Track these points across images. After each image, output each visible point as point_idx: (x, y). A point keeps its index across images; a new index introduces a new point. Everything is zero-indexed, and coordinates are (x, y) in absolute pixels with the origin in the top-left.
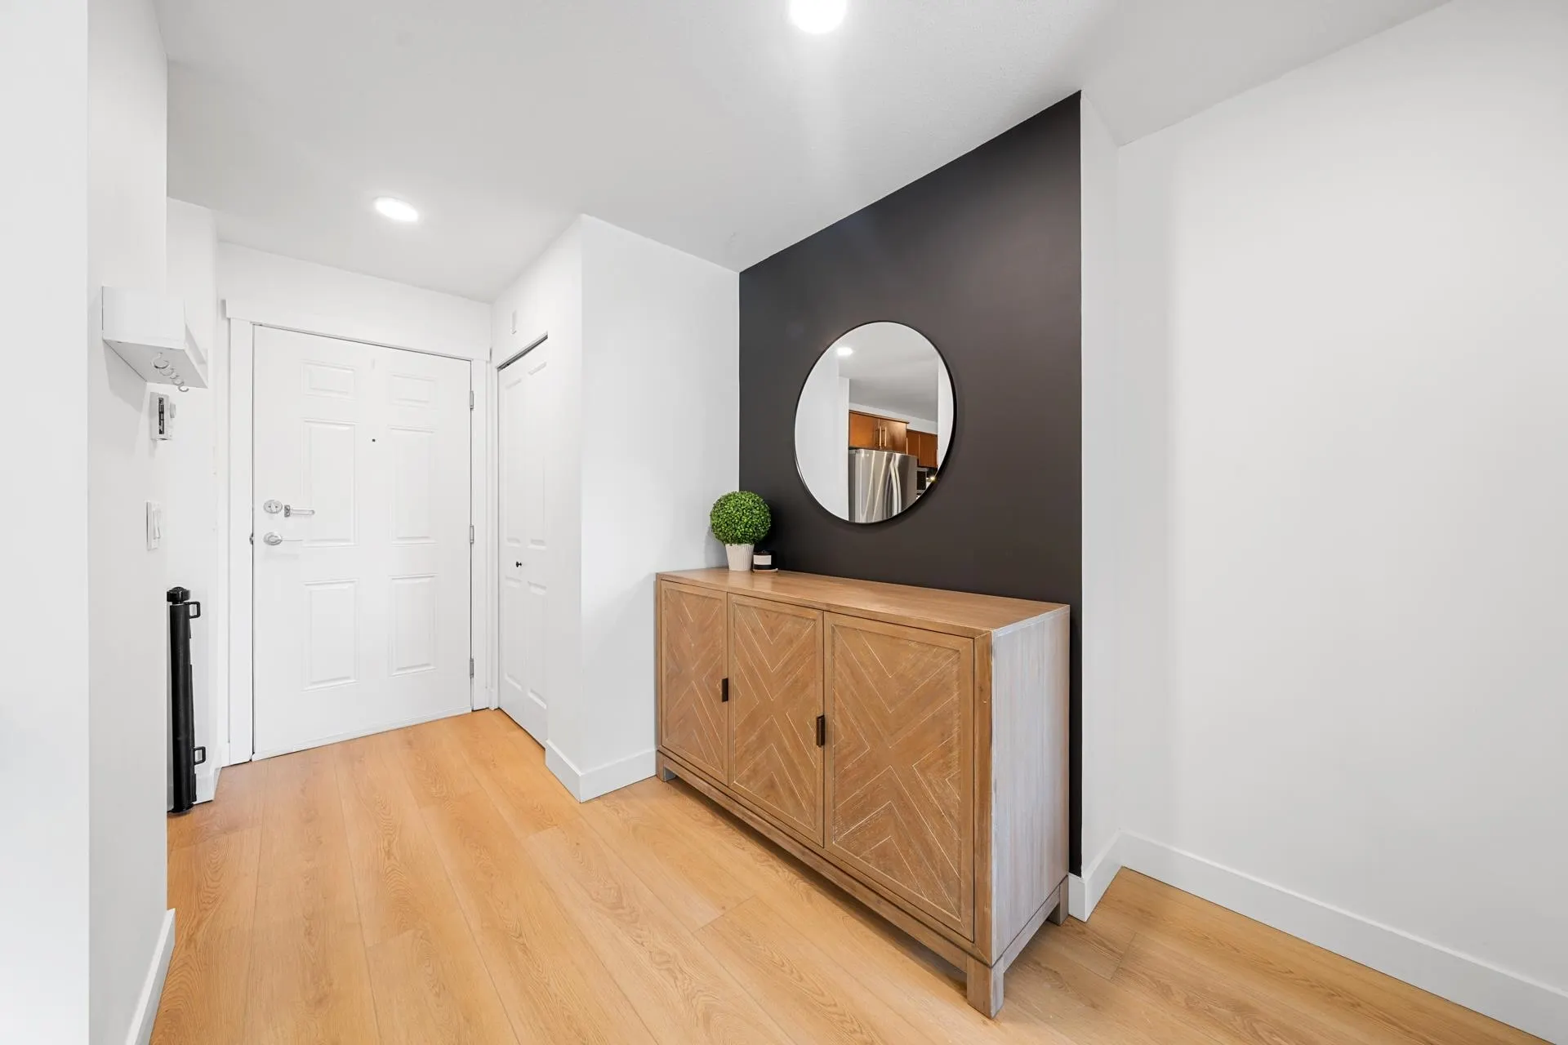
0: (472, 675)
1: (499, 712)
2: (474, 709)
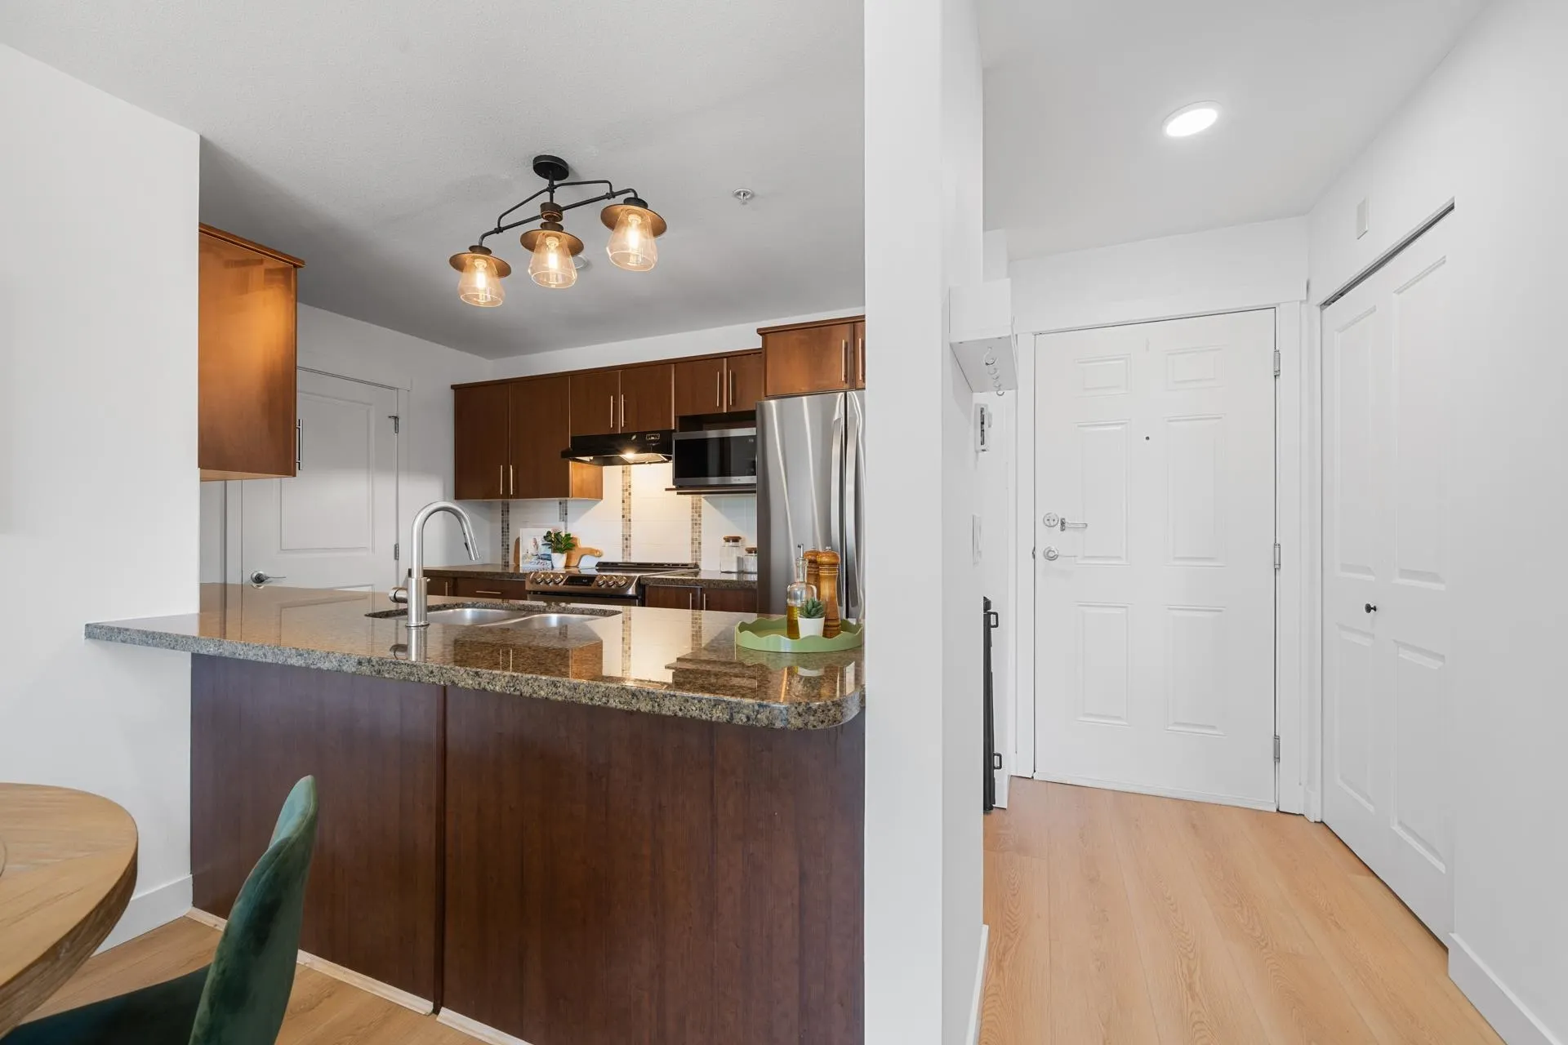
0: (1277, 758)
1: (1321, 826)
2: (1281, 810)
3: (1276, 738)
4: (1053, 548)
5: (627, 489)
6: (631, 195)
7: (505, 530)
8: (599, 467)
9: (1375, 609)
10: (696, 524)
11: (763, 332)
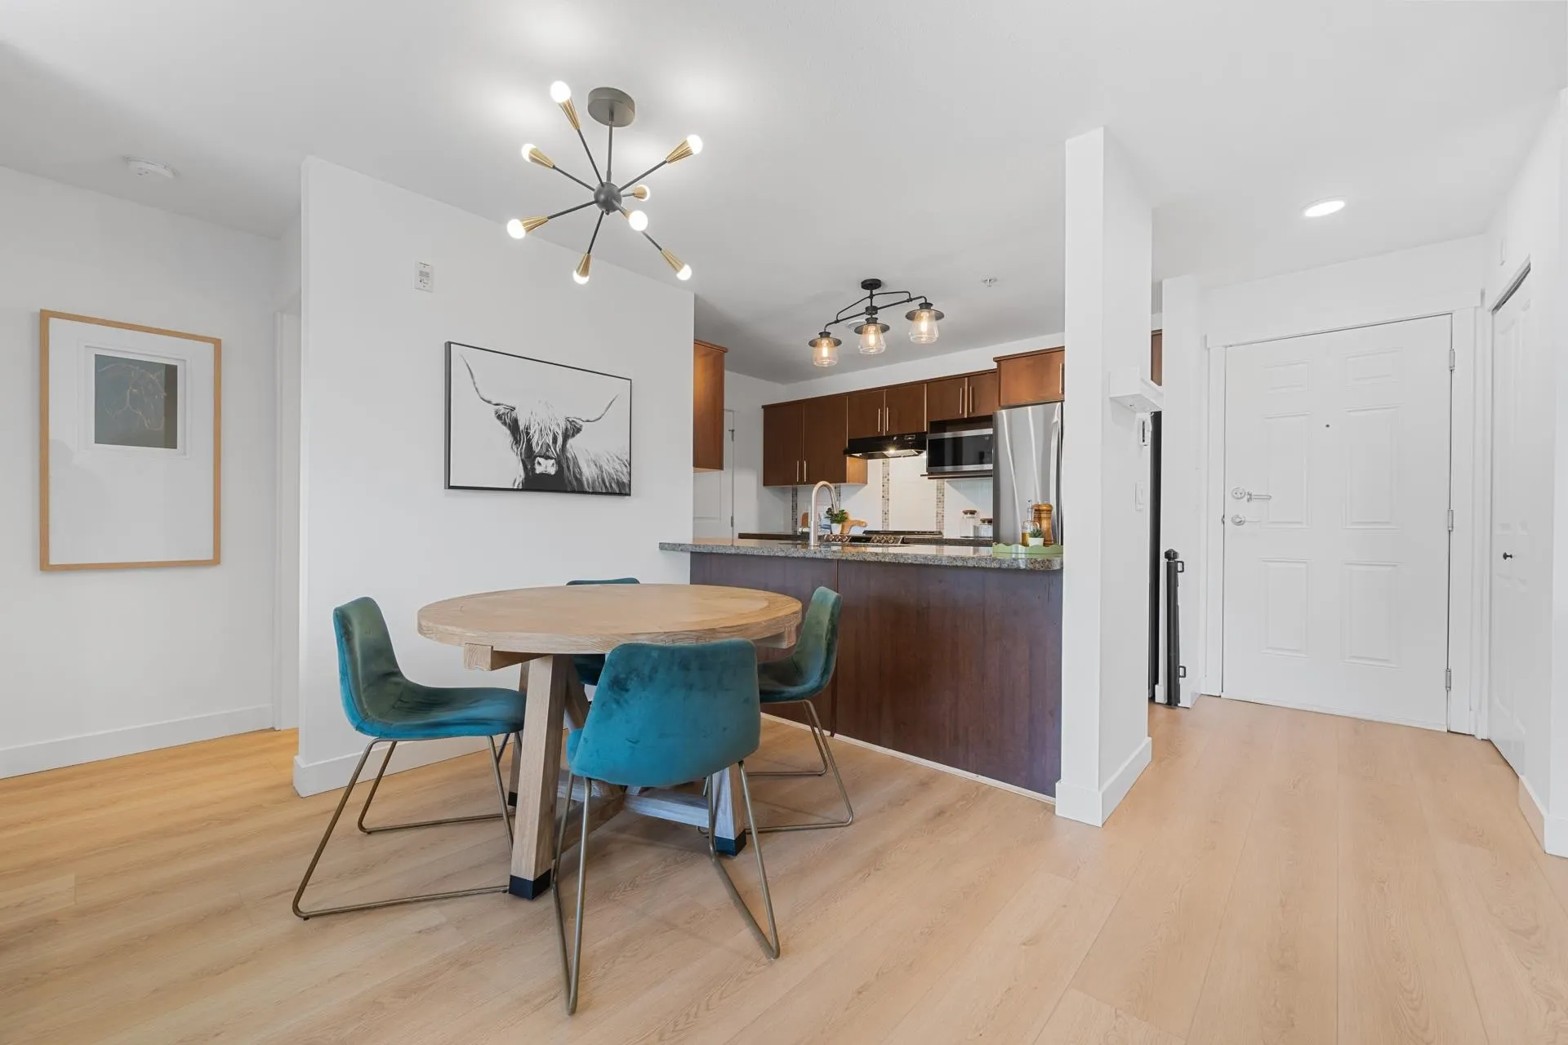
0: (1449, 687)
1: (1487, 743)
2: (1452, 730)
3: (1448, 670)
4: (1241, 516)
5: (886, 476)
6: (923, 300)
7: (795, 508)
8: (865, 460)
9: (1511, 556)
10: (940, 501)
11: (998, 360)
